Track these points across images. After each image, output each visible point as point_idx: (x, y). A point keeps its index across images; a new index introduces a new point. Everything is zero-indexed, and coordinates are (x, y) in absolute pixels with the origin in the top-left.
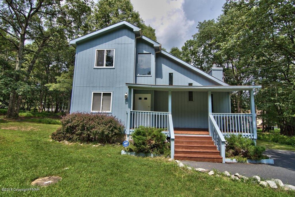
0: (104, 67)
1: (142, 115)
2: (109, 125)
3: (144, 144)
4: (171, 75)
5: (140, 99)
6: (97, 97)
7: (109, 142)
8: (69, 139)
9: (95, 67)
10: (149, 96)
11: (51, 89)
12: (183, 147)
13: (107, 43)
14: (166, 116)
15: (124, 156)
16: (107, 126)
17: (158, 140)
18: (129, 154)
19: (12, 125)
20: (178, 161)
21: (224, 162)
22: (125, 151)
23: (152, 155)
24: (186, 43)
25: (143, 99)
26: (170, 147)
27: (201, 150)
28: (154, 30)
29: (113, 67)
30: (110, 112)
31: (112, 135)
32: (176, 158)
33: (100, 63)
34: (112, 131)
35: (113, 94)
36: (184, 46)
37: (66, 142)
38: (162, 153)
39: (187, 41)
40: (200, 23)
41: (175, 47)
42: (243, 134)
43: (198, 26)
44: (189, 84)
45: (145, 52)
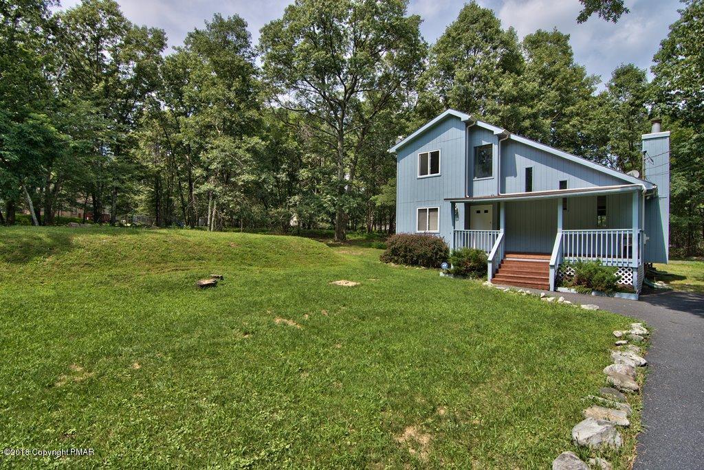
0: (429, 175)
3: (459, 265)
4: (529, 171)
5: (478, 212)
6: (422, 214)
8: (395, 262)
9: (419, 177)
10: (490, 208)
11: (378, 204)
13: (430, 143)
15: (442, 278)
18: (447, 275)
19: (343, 250)
21: (551, 289)
22: (444, 273)
25: (482, 212)
27: (528, 276)
29: (439, 174)
30: (438, 231)
31: (436, 258)
32: (492, 281)
33: (423, 170)
34: (436, 253)
35: (441, 210)
37: (393, 264)
38: (481, 276)
44: (560, 182)
45: (484, 143)
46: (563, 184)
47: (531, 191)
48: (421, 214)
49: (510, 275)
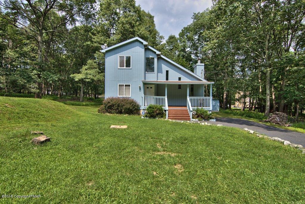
0: (125, 68)
1: (149, 98)
2: (132, 104)
3: (153, 112)
4: (167, 72)
5: (148, 88)
7: (132, 114)
8: (110, 112)
9: (119, 68)
10: (153, 86)
12: (172, 114)
13: (126, 51)
14: (164, 98)
15: (143, 119)
16: (131, 105)
17: (160, 110)
18: (145, 118)
20: (169, 119)
21: (191, 120)
22: (144, 116)
23: (157, 118)
24: (183, 29)
25: (149, 88)
26: (166, 115)
27: (181, 115)
28: (153, 17)
29: (131, 68)
30: (131, 96)
31: (134, 110)
32: (168, 118)
33: (122, 65)
34: (134, 107)
35: (131, 86)
36: (181, 32)
38: (162, 117)
39: (184, 28)
40: (195, 14)
41: (173, 35)
42: (203, 108)
43: (193, 16)
44: (179, 78)
45: (151, 57)
46: (180, 79)
47: (168, 80)
48: (120, 87)
49: (173, 115)
